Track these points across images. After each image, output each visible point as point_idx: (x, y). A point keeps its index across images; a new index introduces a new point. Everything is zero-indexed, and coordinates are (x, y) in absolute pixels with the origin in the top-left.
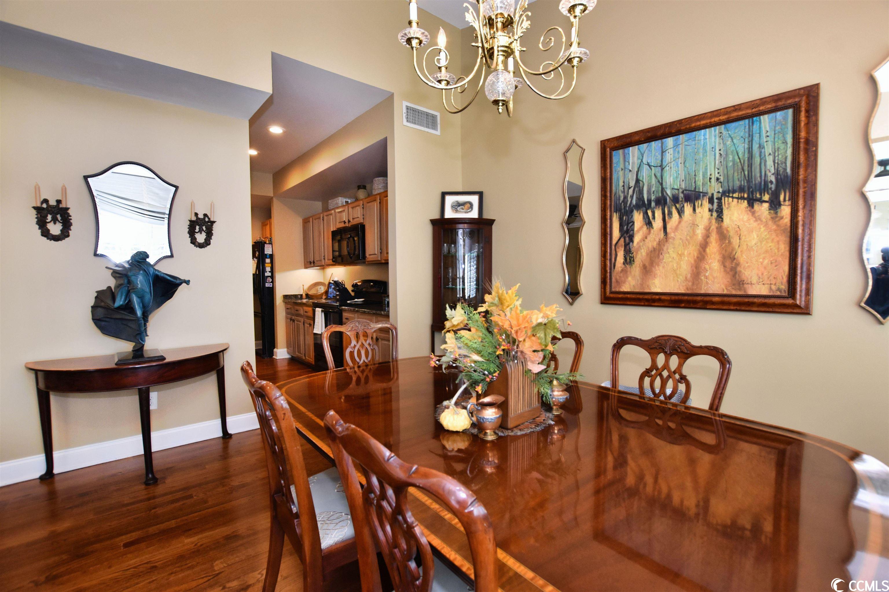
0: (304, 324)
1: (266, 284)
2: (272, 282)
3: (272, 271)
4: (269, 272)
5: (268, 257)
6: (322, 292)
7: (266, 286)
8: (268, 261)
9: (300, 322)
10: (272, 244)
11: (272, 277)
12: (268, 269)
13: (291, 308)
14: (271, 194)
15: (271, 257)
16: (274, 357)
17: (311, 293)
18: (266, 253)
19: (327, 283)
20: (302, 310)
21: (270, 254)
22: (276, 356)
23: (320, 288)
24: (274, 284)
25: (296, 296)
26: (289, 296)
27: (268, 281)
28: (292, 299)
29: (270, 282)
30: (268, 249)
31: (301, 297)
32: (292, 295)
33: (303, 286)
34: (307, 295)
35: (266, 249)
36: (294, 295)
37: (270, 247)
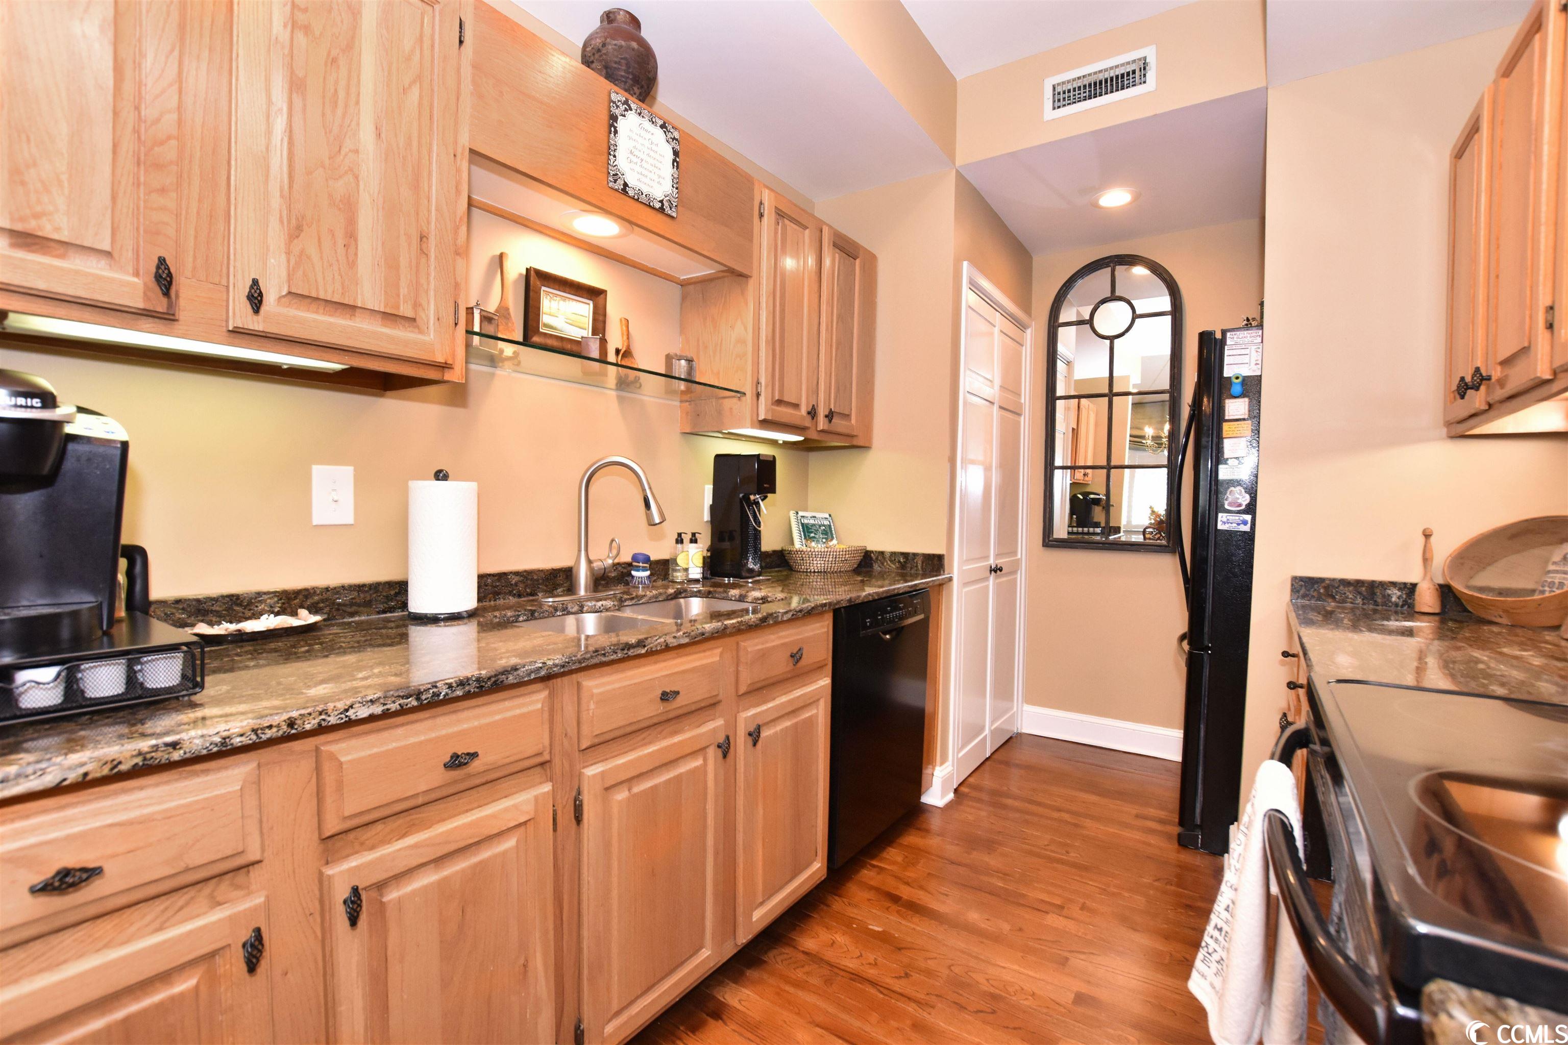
1: (1222, 517)
2: (1251, 509)
5: (1236, 389)
7: (1220, 526)
8: (1237, 408)
11: (1252, 486)
15: (1254, 386)
18: (1227, 373)
21: (1248, 379)
25: (1370, 588)
26: (1327, 588)
27: (1230, 504)
28: (1344, 601)
29: (1243, 507)
30: (1243, 352)
31: (1405, 603)
32: (1345, 583)
33: (1427, 535)
34: (1445, 592)
35: (1231, 352)
36: (1358, 583)
37: (1253, 343)
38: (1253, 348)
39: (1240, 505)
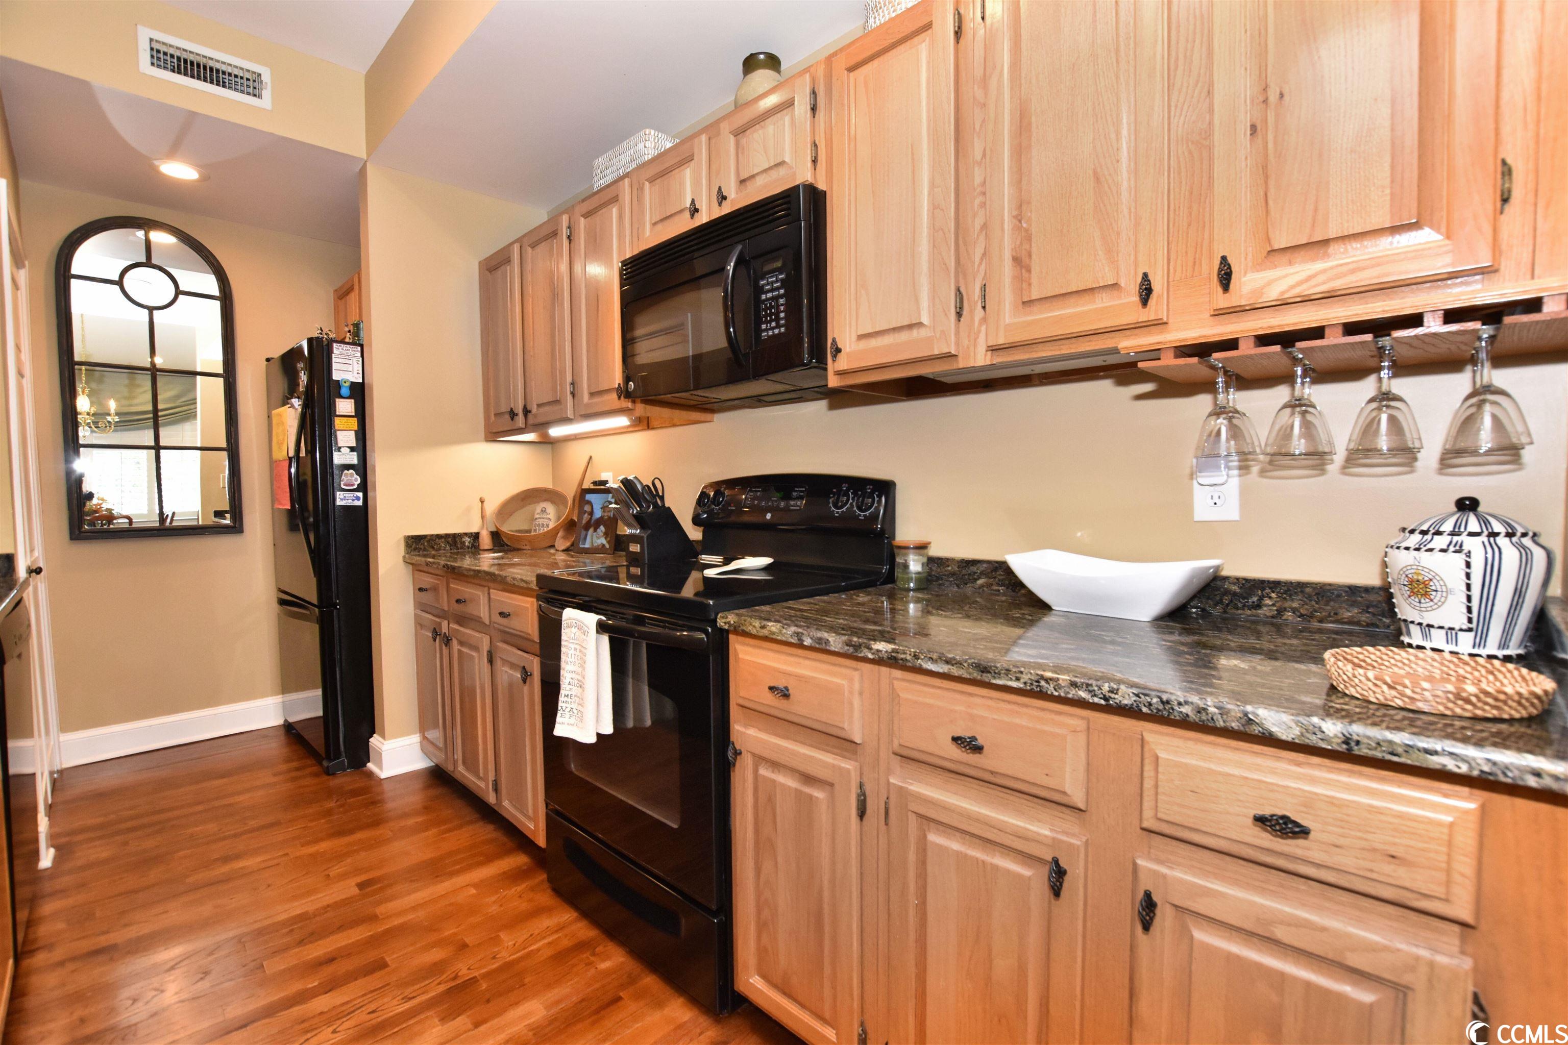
0: (491, 661)
1: (339, 495)
2: (363, 487)
3: (362, 446)
4: (352, 449)
5: (345, 391)
6: (552, 525)
7: (339, 502)
8: (345, 406)
9: (476, 648)
10: (362, 346)
11: (362, 468)
12: (346, 437)
13: (435, 589)
14: (359, 149)
15: (359, 392)
16: (370, 766)
17: (508, 528)
18: (336, 376)
19: (570, 492)
20: (483, 600)
21: (353, 385)
22: (380, 766)
23: (544, 511)
24: (370, 494)
25: (453, 540)
26: (428, 541)
27: (345, 485)
28: (440, 549)
29: (355, 487)
30: (347, 361)
31: (473, 546)
32: (439, 536)
33: (482, 502)
34: (496, 536)
35: (338, 360)
36: (447, 536)
37: (353, 355)
38: (355, 360)
39: (353, 485)
